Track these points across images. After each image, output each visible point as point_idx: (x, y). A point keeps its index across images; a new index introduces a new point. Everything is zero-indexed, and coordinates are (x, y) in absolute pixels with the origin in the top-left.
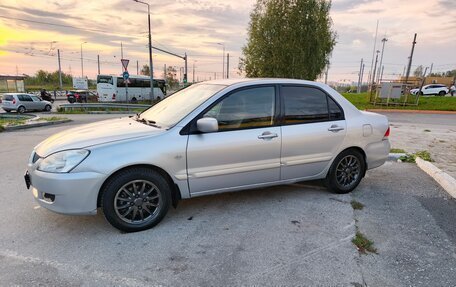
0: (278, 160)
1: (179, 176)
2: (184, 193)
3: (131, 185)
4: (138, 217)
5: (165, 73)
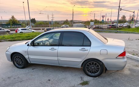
0: (57, 58)
1: (26, 57)
2: (29, 62)
5: (131, 18)
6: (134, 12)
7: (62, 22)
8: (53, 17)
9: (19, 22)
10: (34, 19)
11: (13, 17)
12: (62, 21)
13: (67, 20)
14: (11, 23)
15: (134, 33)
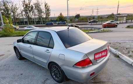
7: (106, 16)
9: (65, 18)
10: (79, 15)
11: (61, 14)
13: (113, 14)
14: (59, 20)
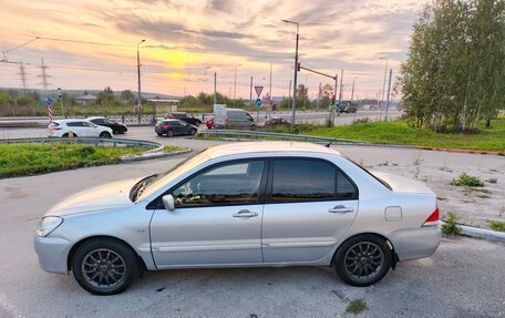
0: (259, 241)
1: (142, 248)
2: (150, 265)
3: (97, 253)
4: (104, 282)
5: (321, 92)
6: (335, 78)
7: (87, 97)
8: (44, 76)
12: (86, 93)
13: (109, 91)
15: (355, 144)
